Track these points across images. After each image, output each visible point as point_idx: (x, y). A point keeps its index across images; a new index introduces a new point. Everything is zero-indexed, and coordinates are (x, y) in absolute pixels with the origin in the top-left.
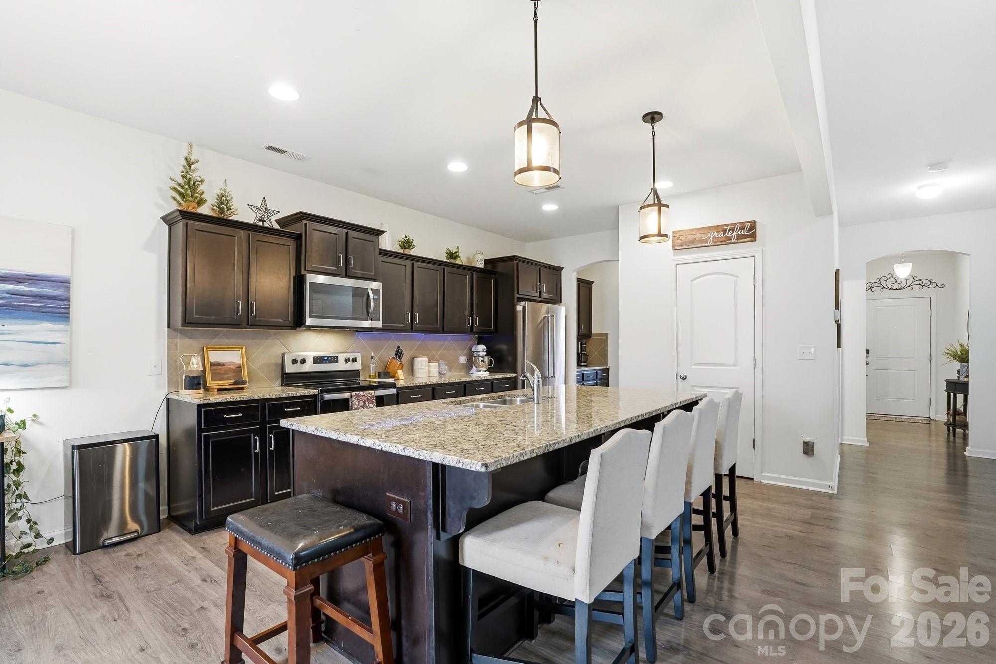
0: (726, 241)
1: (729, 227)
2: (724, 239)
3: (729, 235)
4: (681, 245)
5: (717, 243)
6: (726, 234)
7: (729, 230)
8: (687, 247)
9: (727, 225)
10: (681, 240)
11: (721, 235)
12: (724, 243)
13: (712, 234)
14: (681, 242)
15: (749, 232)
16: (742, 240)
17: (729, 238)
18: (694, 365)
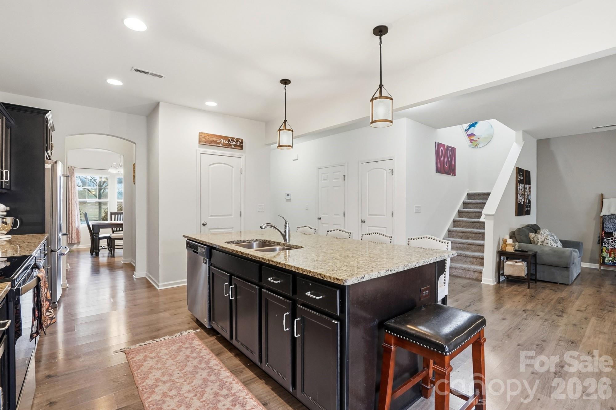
0: (229, 146)
1: (231, 139)
2: (228, 145)
3: (231, 143)
4: (204, 142)
5: (225, 146)
6: (230, 142)
7: (231, 141)
8: (208, 144)
9: (230, 138)
10: (205, 139)
11: (227, 142)
12: (228, 147)
13: (223, 140)
14: (205, 140)
15: (239, 144)
16: (237, 148)
17: (231, 145)
18: (210, 216)
